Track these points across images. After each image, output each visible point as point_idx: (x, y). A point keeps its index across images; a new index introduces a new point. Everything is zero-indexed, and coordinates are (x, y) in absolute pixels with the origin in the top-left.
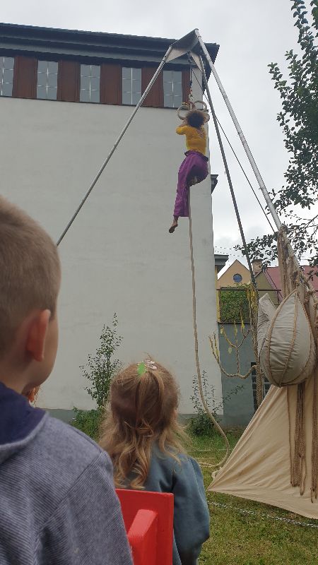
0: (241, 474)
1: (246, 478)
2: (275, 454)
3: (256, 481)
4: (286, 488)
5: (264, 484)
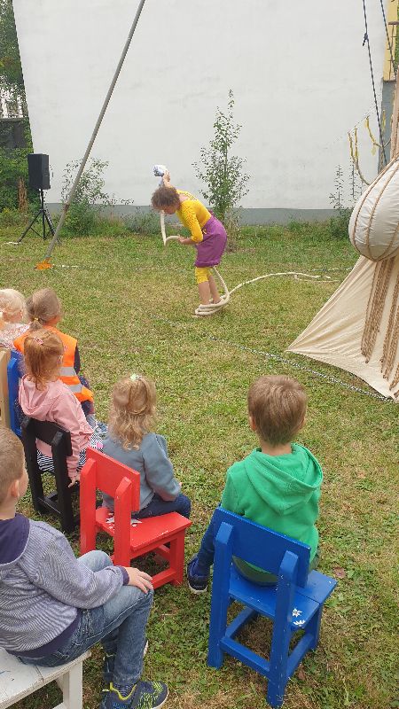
0: (319, 339)
1: (323, 343)
2: (354, 325)
3: (331, 347)
4: (358, 356)
5: (340, 349)
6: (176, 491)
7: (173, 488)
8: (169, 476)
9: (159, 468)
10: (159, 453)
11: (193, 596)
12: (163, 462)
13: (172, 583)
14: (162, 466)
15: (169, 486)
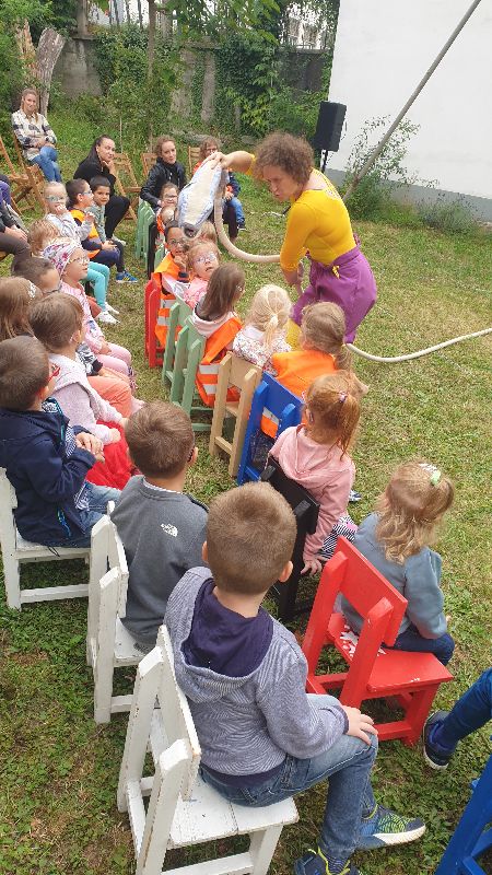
6: (440, 629)
7: (437, 625)
8: (435, 610)
9: (425, 596)
10: (429, 576)
11: (427, 769)
12: (433, 590)
13: (403, 740)
14: (430, 595)
15: (433, 622)
